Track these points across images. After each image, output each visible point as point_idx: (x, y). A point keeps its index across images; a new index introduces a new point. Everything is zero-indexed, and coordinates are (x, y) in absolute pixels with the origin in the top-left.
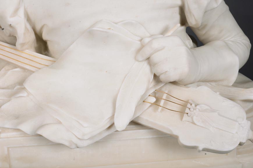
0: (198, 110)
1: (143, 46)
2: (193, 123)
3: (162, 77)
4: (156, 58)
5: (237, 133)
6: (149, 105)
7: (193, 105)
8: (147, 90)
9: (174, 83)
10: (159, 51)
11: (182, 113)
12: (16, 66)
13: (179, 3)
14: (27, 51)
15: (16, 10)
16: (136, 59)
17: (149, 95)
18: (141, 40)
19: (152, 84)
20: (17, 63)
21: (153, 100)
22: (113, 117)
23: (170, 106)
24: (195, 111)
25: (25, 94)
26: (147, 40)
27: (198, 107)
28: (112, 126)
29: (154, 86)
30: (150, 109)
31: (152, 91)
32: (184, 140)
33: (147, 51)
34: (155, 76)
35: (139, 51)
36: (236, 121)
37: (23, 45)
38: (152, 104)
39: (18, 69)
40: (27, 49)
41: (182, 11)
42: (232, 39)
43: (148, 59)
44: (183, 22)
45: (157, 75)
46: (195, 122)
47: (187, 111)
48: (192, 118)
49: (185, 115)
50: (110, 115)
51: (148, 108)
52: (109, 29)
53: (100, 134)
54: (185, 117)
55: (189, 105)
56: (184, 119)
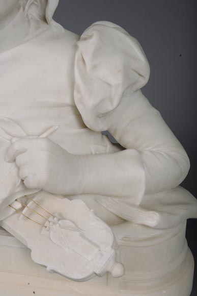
0: (58, 225)
2: (50, 239)
5: (93, 260)
6: (13, 211)
11: (42, 226)
16: (5, 159)
17: (16, 200)
21: (18, 205)
24: (54, 226)
27: (60, 222)
29: (22, 191)
31: (18, 196)
32: (36, 257)
34: (23, 182)
36: (98, 246)
43: (15, 160)
46: (52, 238)
47: (47, 224)
48: (50, 233)
49: (44, 228)
54: (44, 231)
55: (51, 219)
56: (42, 233)
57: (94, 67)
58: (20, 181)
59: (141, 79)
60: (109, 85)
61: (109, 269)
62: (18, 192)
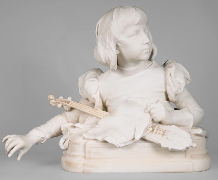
1: (147, 107)
2: (167, 139)
3: (155, 120)
4: (152, 112)
6: (150, 131)
7: (168, 132)
8: (149, 125)
9: (160, 123)
10: (153, 109)
11: (163, 135)
12: (94, 116)
13: (164, 90)
14: (99, 110)
15: (96, 93)
16: (145, 112)
18: (147, 105)
19: (151, 123)
20: (94, 115)
21: (151, 129)
22: (134, 135)
23: (159, 132)
24: (168, 134)
25: (98, 126)
26: (149, 105)
27: (170, 133)
28: (134, 139)
29: (152, 124)
30: (150, 133)
31: (151, 126)
32: (163, 145)
33: (149, 109)
34: (153, 120)
35: (146, 109)
37: (98, 107)
38: (151, 132)
39: (95, 118)
40: (99, 109)
41: (166, 94)
42: (193, 108)
43: (149, 112)
44: (168, 99)
45: (153, 119)
46: (168, 138)
47: (165, 134)
49: (164, 135)
50: (133, 134)
51: (149, 133)
52: (134, 100)
53: (129, 141)
54: (164, 136)
55: (166, 132)
56: (164, 137)
57: (175, 77)
58: (151, 120)
59: (188, 81)
60: (180, 83)
61: (191, 145)
62: (150, 124)
